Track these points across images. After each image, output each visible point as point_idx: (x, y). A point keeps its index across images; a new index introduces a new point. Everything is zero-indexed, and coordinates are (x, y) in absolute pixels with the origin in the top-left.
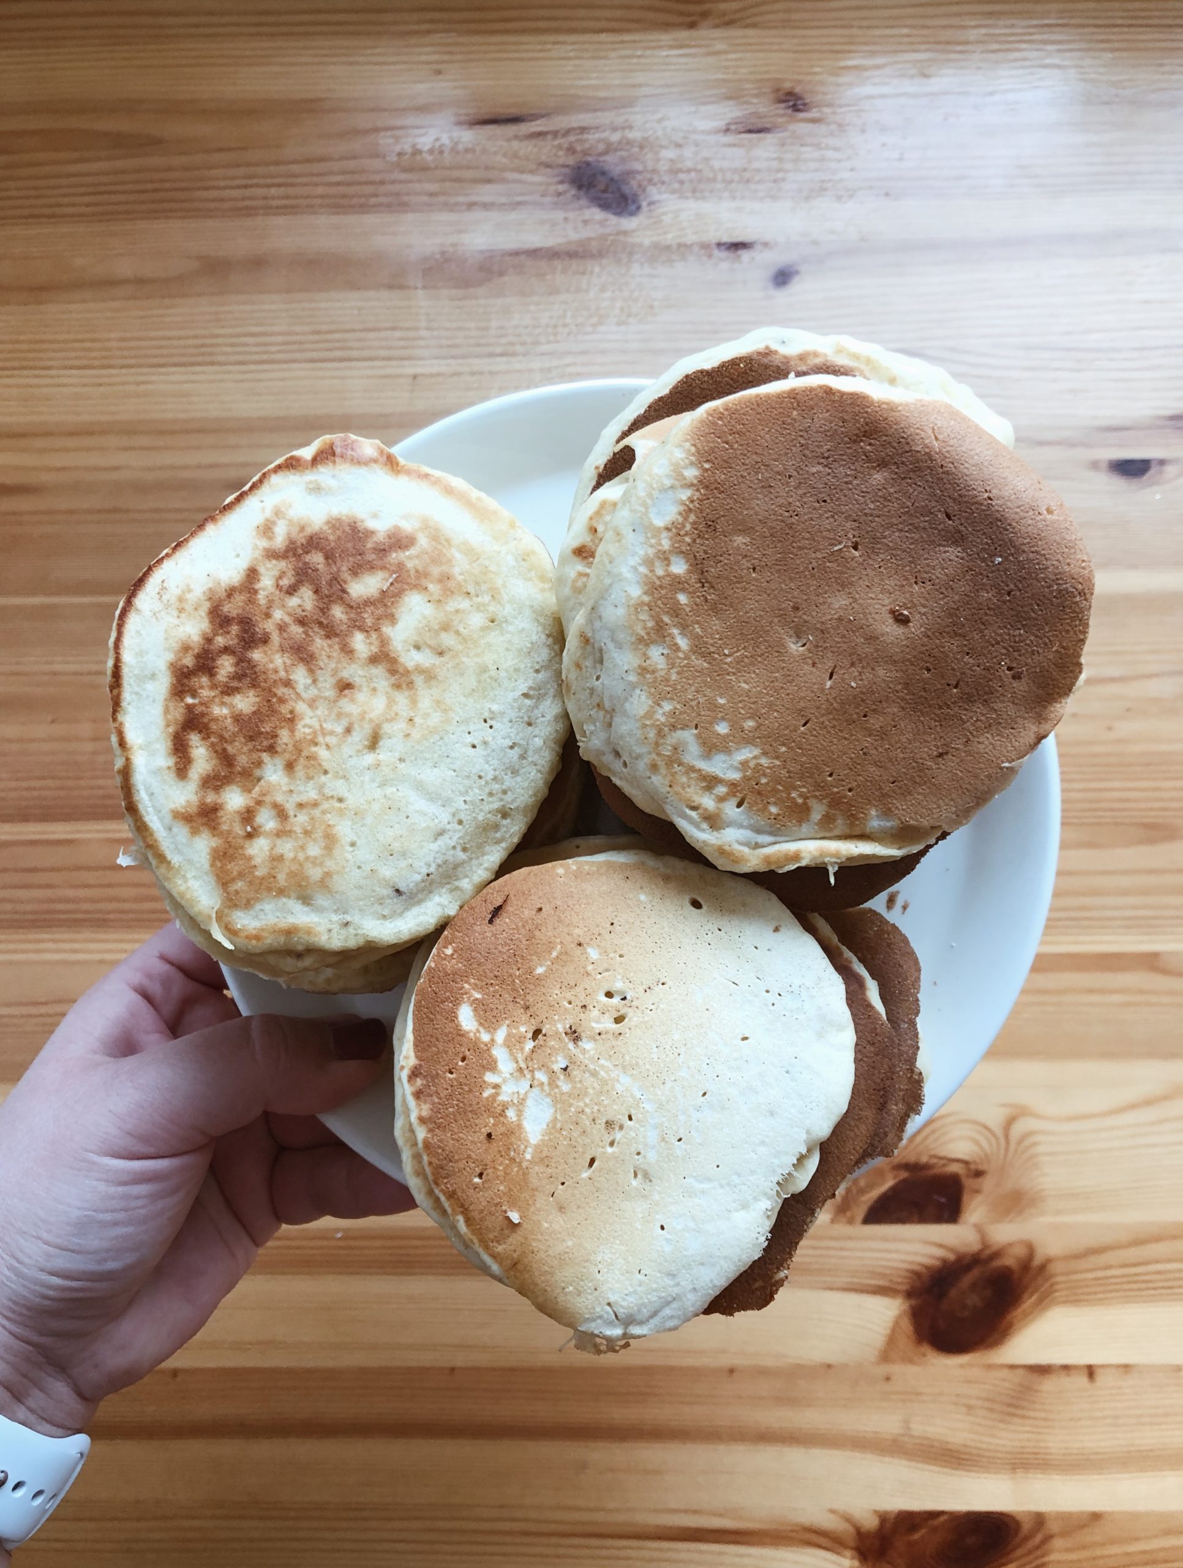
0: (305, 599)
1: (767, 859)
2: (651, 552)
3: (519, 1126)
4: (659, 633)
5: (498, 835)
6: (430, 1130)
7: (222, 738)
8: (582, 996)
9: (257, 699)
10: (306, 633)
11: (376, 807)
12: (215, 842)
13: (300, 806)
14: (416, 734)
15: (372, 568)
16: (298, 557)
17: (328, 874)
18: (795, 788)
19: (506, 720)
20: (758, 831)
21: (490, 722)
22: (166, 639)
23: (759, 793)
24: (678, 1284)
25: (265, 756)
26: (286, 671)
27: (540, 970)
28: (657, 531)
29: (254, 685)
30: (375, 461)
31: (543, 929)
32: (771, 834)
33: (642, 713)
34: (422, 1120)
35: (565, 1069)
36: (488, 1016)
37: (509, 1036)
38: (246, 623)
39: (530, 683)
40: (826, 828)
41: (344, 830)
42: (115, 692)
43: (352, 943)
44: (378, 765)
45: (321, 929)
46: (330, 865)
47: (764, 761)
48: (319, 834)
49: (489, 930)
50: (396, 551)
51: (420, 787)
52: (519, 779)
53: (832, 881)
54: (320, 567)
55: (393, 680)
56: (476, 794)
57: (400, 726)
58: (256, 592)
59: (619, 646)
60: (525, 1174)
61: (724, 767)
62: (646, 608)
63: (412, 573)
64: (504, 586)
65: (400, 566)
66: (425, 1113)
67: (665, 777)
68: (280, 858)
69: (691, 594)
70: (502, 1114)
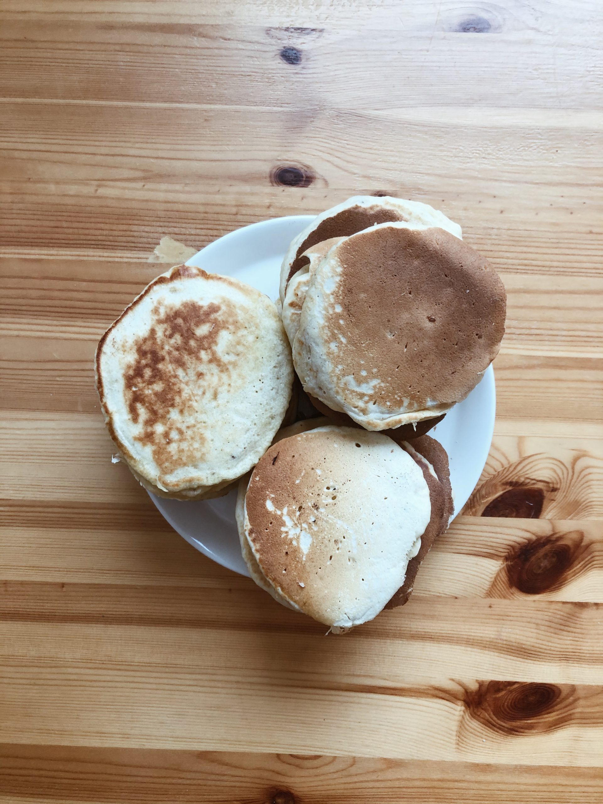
0: (177, 339)
1: (388, 424)
2: (326, 304)
3: (299, 547)
4: (334, 337)
5: (271, 427)
6: (261, 554)
7: (150, 404)
8: (317, 490)
9: (164, 385)
10: (180, 354)
11: (220, 423)
12: (154, 448)
13: (188, 427)
14: (232, 390)
15: (204, 322)
16: (172, 321)
17: (203, 454)
18: (396, 394)
19: (268, 379)
20: (383, 413)
21: (262, 381)
22: (120, 364)
23: (382, 398)
24: (372, 601)
25: (171, 409)
26: (174, 371)
27: (297, 482)
28: (327, 296)
29: (161, 379)
30: (198, 275)
31: (296, 465)
32: (388, 413)
33: (330, 371)
34: (257, 551)
35: (315, 521)
36: (278, 503)
37: (289, 511)
38: (154, 353)
39: (276, 361)
40: (410, 408)
41: (208, 434)
42: (100, 390)
43: (217, 481)
44: (218, 406)
45: (204, 477)
46: (204, 450)
47: (383, 385)
48: (197, 438)
49: (273, 468)
50: (213, 313)
51: (237, 412)
52: (276, 402)
53: (415, 429)
54: (182, 325)
55: (220, 369)
56: (260, 411)
57: (226, 387)
58: (156, 339)
59: (317, 345)
60: (304, 567)
61: (367, 389)
62: (327, 328)
63: (221, 322)
64: (260, 322)
65: (216, 319)
66: (258, 548)
67: (342, 396)
68: (183, 451)
69: (345, 320)
70: (291, 543)
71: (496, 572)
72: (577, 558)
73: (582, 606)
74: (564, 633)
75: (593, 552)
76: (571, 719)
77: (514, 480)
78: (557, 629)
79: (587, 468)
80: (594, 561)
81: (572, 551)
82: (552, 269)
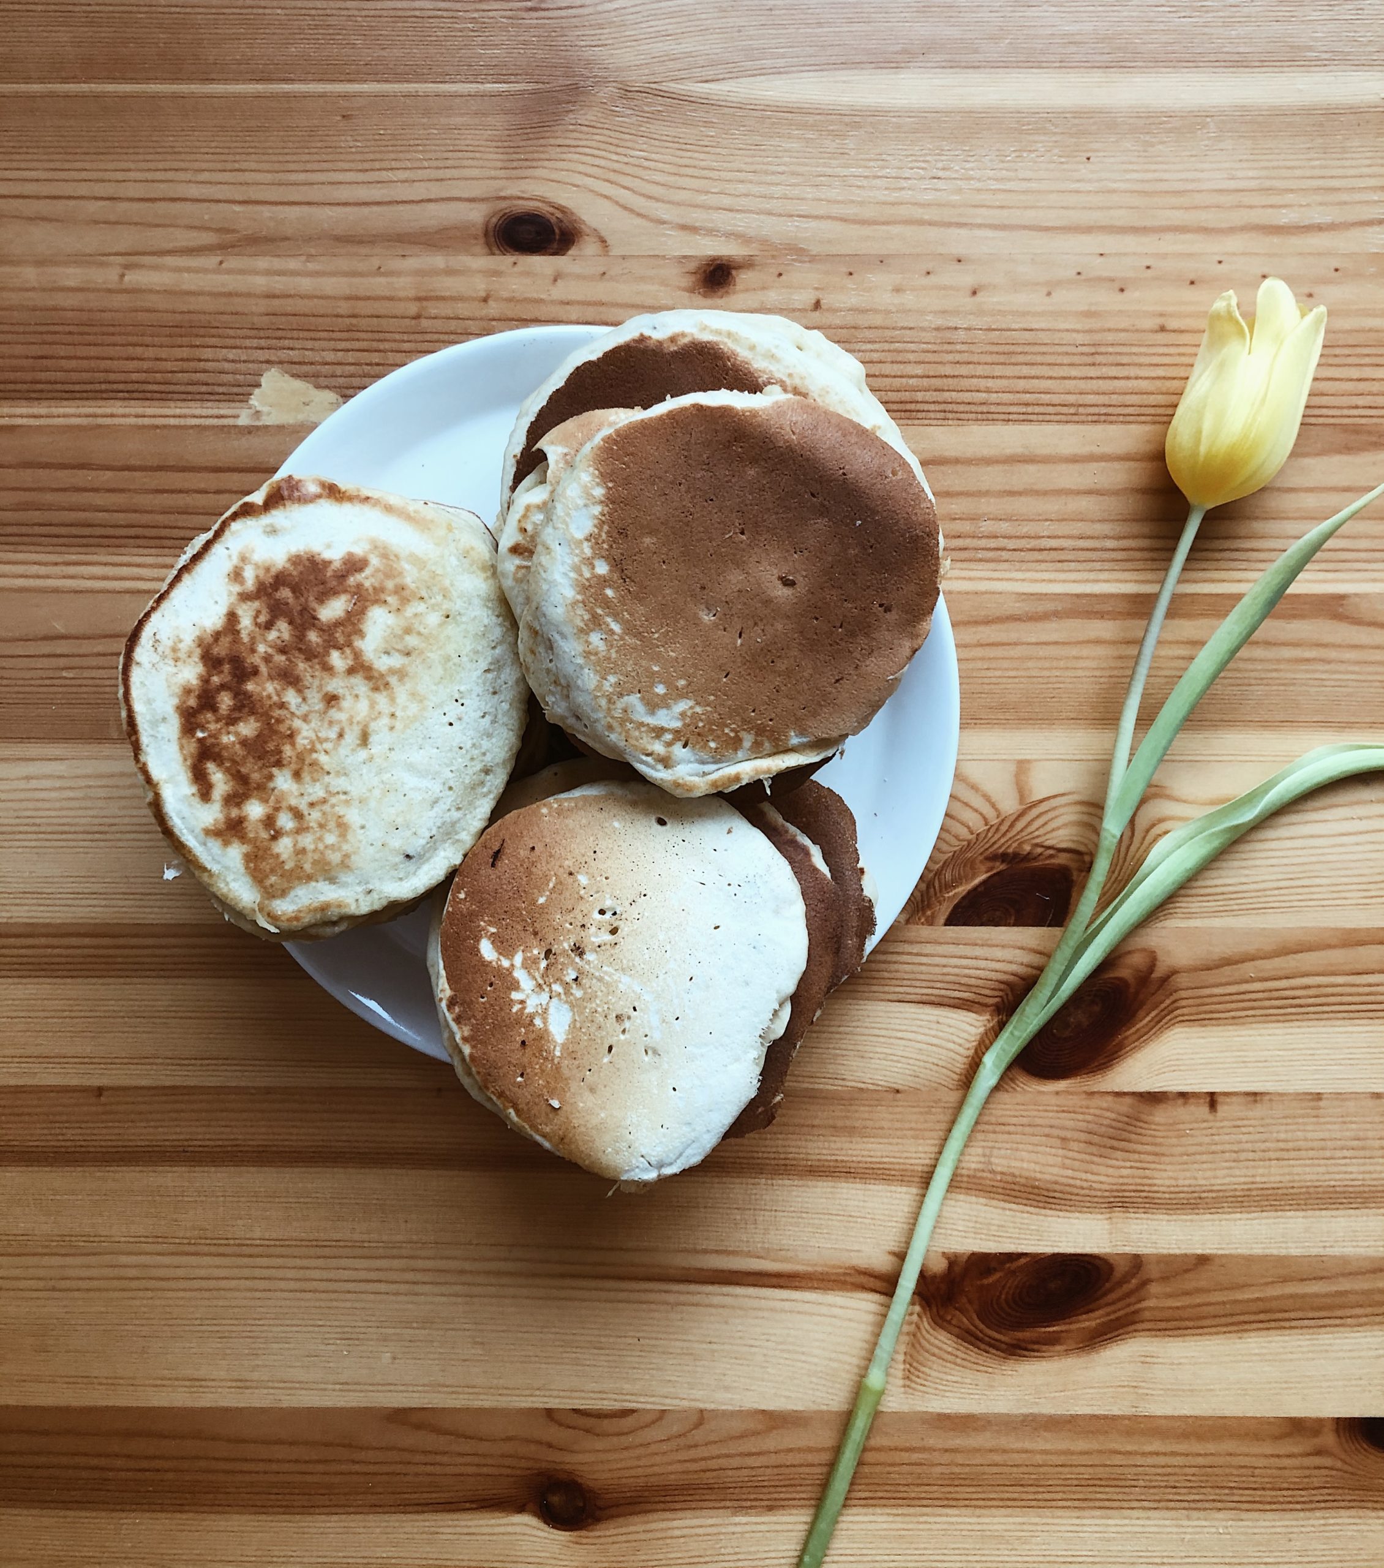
0: (282, 630)
1: (714, 784)
2: (576, 559)
3: (546, 1031)
4: (596, 622)
5: (485, 790)
6: (473, 1047)
7: (234, 762)
8: (580, 917)
9: (258, 724)
10: (288, 659)
11: (377, 793)
12: (245, 848)
13: (312, 805)
14: (399, 725)
15: (334, 593)
16: (269, 595)
17: (347, 856)
18: (727, 726)
19: (474, 696)
20: (703, 762)
21: (461, 701)
22: (169, 687)
23: (699, 734)
24: (694, 1130)
25: (275, 771)
26: (278, 695)
27: (541, 900)
28: (579, 543)
29: (253, 712)
30: (319, 496)
31: (539, 866)
32: (715, 763)
33: (593, 687)
34: (465, 1039)
35: (576, 980)
36: (504, 946)
37: (525, 959)
38: (236, 661)
39: (490, 659)
40: (757, 751)
41: (353, 816)
42: (133, 738)
43: (377, 906)
44: (371, 759)
45: (350, 901)
46: (346, 847)
47: (698, 709)
48: (332, 825)
49: (493, 873)
50: (353, 575)
51: (411, 767)
52: (494, 740)
53: (769, 792)
54: (291, 601)
55: (371, 684)
56: (460, 762)
57: (385, 721)
58: (238, 632)
59: (563, 636)
60: (558, 1068)
61: (668, 718)
62: (581, 605)
63: (371, 590)
64: (452, 585)
65: (359, 586)
66: (466, 1034)
67: (620, 734)
68: (304, 851)
69: (616, 589)
70: (531, 1023)
71: (978, 1037)
72: (1142, 1005)
73: (1154, 1098)
74: (1119, 1154)
75: (1176, 991)
76: (1134, 1323)
77: (1010, 850)
78: (1105, 1147)
79: (1161, 820)
80: (1177, 1008)
81: (1132, 990)
82: (1081, 410)
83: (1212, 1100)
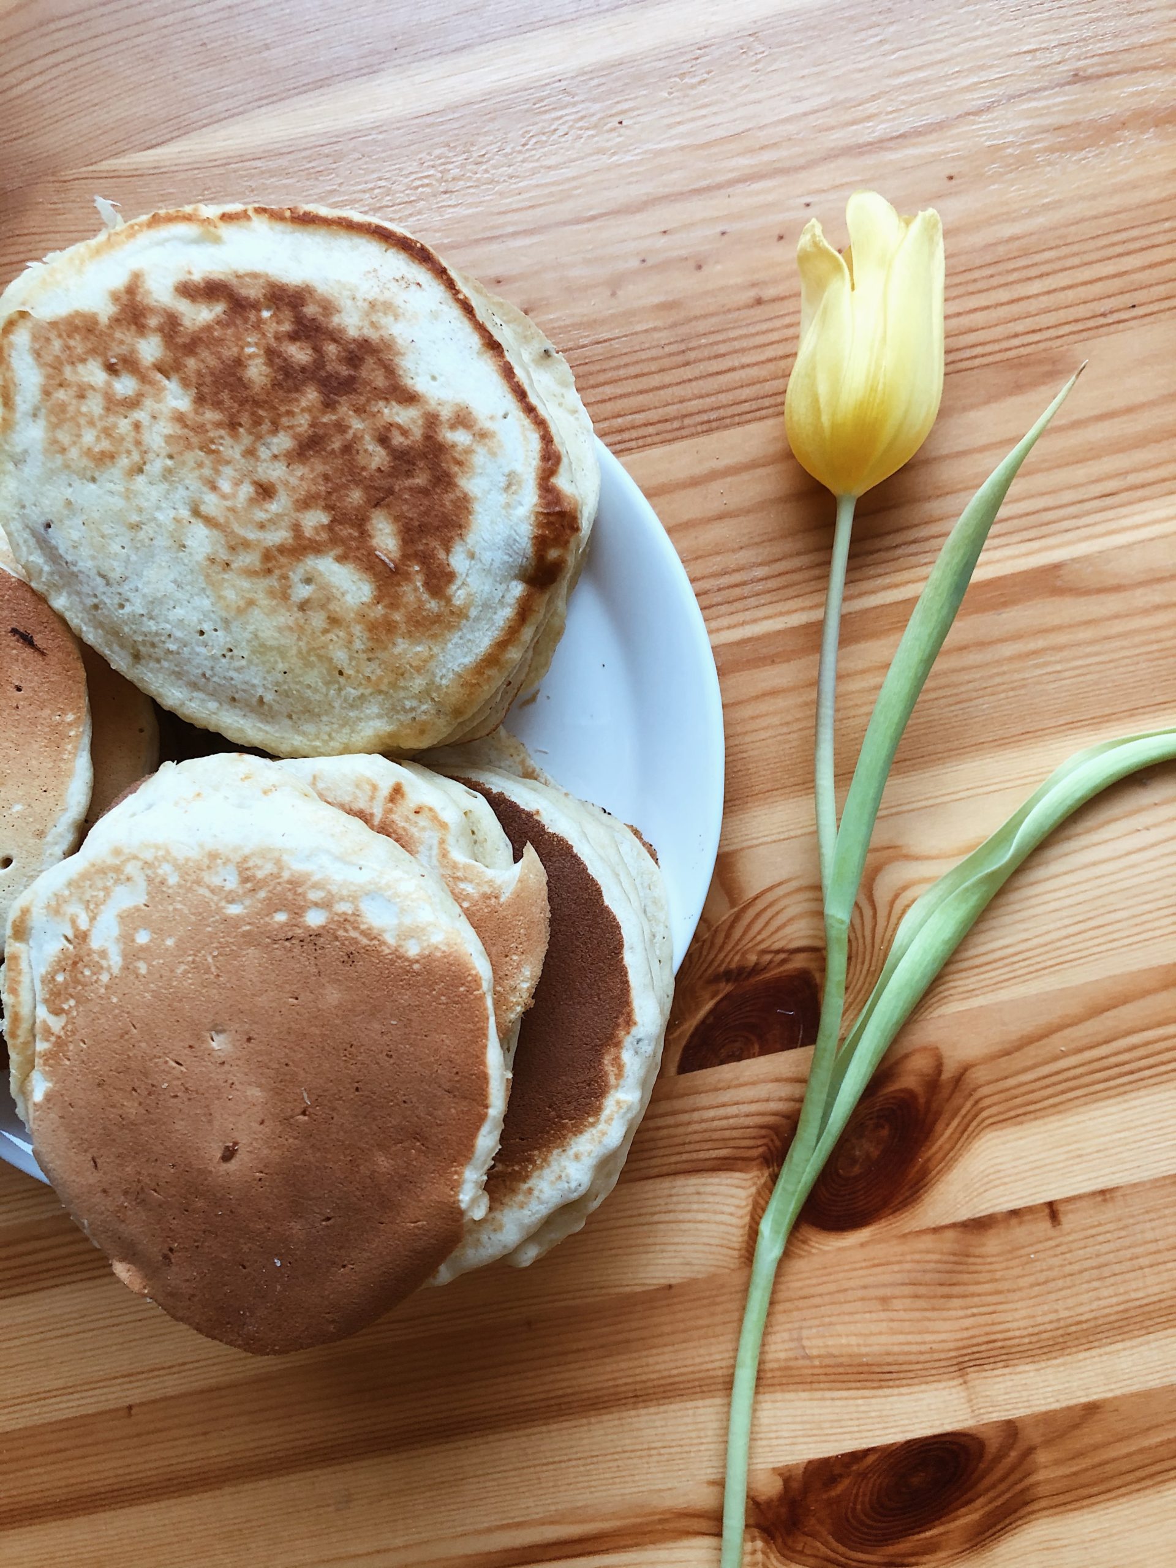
71: (750, 1200)
72: (938, 1114)
73: (980, 1225)
74: (956, 1302)
75: (975, 1090)
76: (1027, 1504)
77: (733, 966)
78: (935, 1297)
79: (905, 888)
80: (982, 1109)
81: (922, 1100)
82: (687, 421)
83: (1053, 1211)
